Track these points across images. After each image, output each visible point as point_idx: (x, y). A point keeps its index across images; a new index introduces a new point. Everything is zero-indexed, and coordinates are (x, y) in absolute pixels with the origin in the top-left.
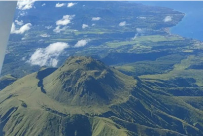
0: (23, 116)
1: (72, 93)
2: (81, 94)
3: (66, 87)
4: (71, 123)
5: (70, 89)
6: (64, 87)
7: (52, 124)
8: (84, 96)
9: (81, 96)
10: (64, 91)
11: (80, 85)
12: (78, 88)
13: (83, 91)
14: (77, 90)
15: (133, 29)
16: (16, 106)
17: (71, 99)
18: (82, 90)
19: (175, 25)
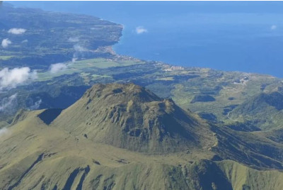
0: (112, 177)
1: (144, 137)
2: (158, 137)
3: (131, 130)
4: (202, 172)
5: (138, 132)
6: (126, 130)
7: (176, 179)
8: (164, 140)
9: (161, 140)
10: (129, 136)
11: (151, 123)
12: (151, 128)
13: (161, 132)
14: (149, 131)
15: (55, 50)
16: (85, 166)
17: (146, 147)
18: (158, 131)
19: (116, 42)
